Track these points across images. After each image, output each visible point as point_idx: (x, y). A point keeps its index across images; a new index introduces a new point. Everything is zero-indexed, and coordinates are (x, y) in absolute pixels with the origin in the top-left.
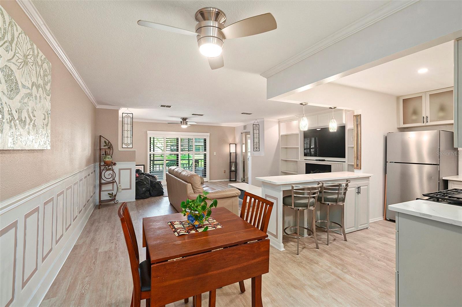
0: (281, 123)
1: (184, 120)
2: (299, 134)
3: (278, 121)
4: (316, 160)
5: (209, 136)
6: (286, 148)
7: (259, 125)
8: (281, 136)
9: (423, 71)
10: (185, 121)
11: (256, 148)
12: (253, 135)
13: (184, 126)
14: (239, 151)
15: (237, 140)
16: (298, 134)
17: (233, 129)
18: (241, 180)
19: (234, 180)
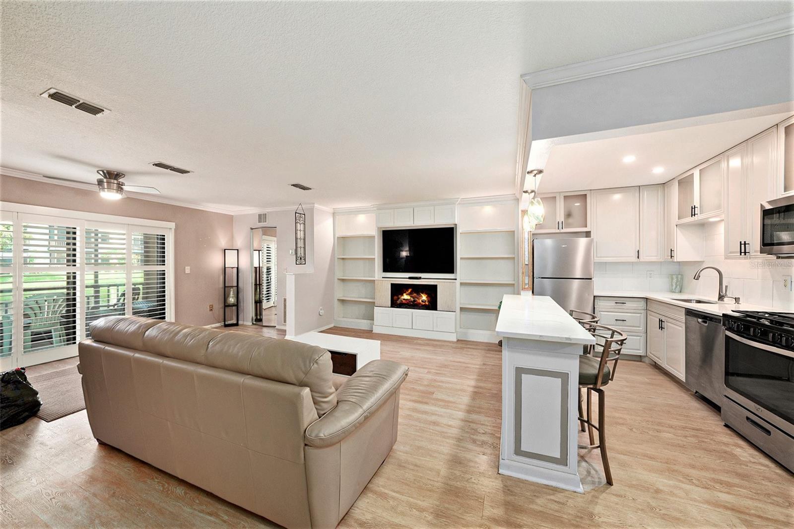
0: (338, 215)
1: (110, 178)
2: (376, 237)
3: (332, 211)
4: (410, 278)
5: (173, 230)
6: (343, 259)
7: (304, 215)
8: (338, 237)
9: (629, 159)
10: (116, 182)
11: (301, 258)
12: (296, 233)
13: (110, 196)
14: (244, 263)
15: (239, 242)
16: (374, 237)
17: (229, 221)
18: (251, 321)
19: (234, 322)
